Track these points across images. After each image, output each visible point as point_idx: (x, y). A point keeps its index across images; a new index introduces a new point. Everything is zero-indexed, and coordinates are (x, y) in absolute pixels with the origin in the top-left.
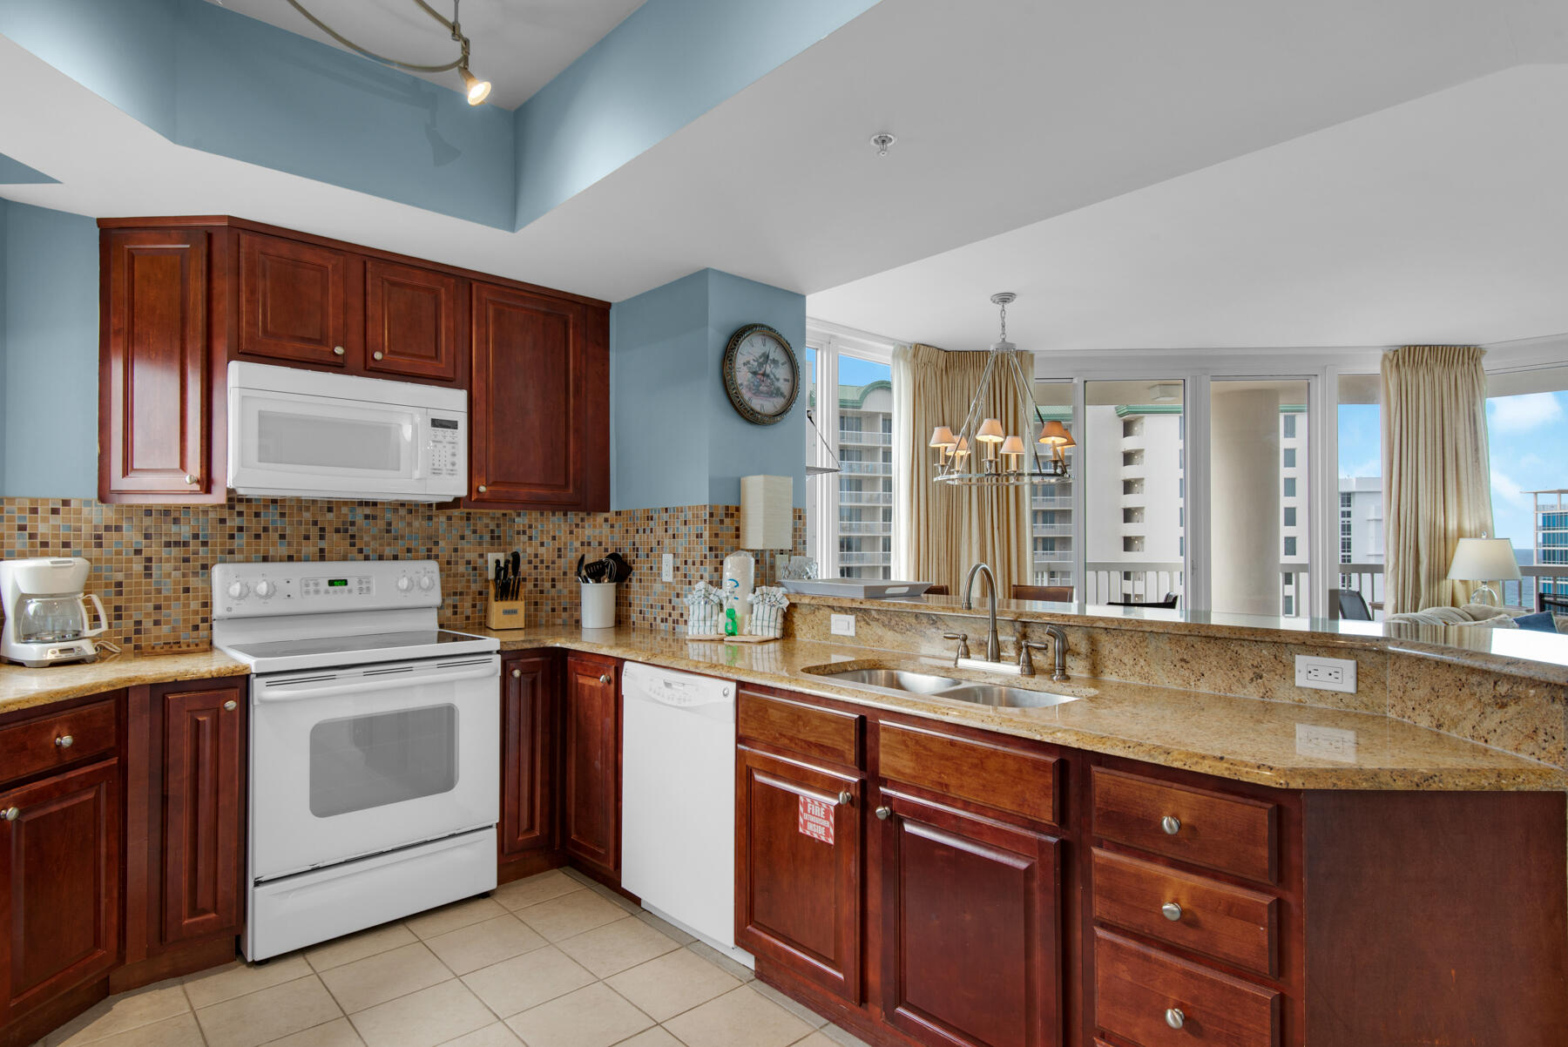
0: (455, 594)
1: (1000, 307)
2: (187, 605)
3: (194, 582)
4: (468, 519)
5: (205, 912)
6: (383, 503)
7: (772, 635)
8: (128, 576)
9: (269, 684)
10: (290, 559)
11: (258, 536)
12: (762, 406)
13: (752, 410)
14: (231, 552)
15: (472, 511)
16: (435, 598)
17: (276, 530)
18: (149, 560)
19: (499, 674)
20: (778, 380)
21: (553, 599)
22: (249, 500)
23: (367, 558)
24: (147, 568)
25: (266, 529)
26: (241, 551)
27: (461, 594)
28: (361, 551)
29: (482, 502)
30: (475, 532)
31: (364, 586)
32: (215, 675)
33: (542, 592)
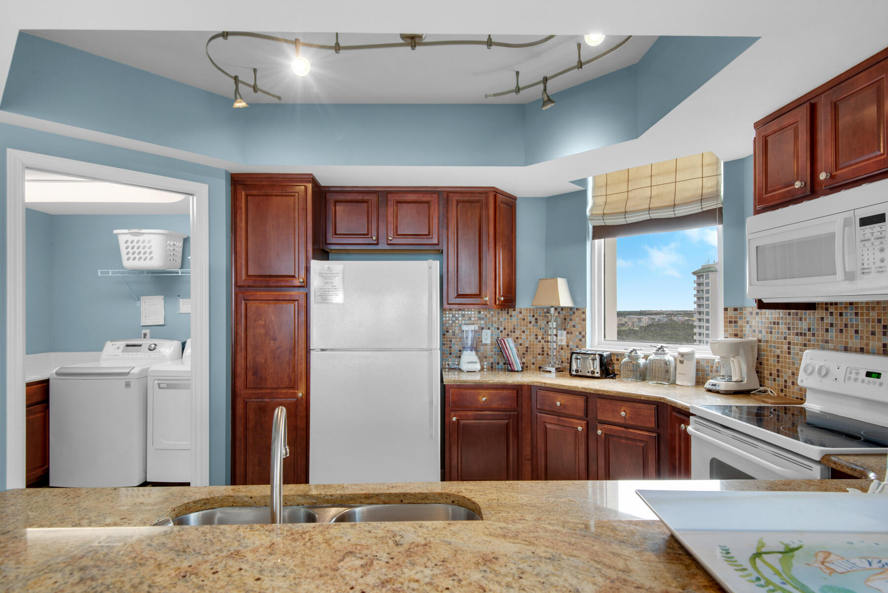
8: (782, 352)
10: (862, 350)
11: (841, 331)
14: (827, 342)
17: (852, 326)
22: (836, 304)
24: (789, 348)
25: (846, 326)
26: (832, 342)
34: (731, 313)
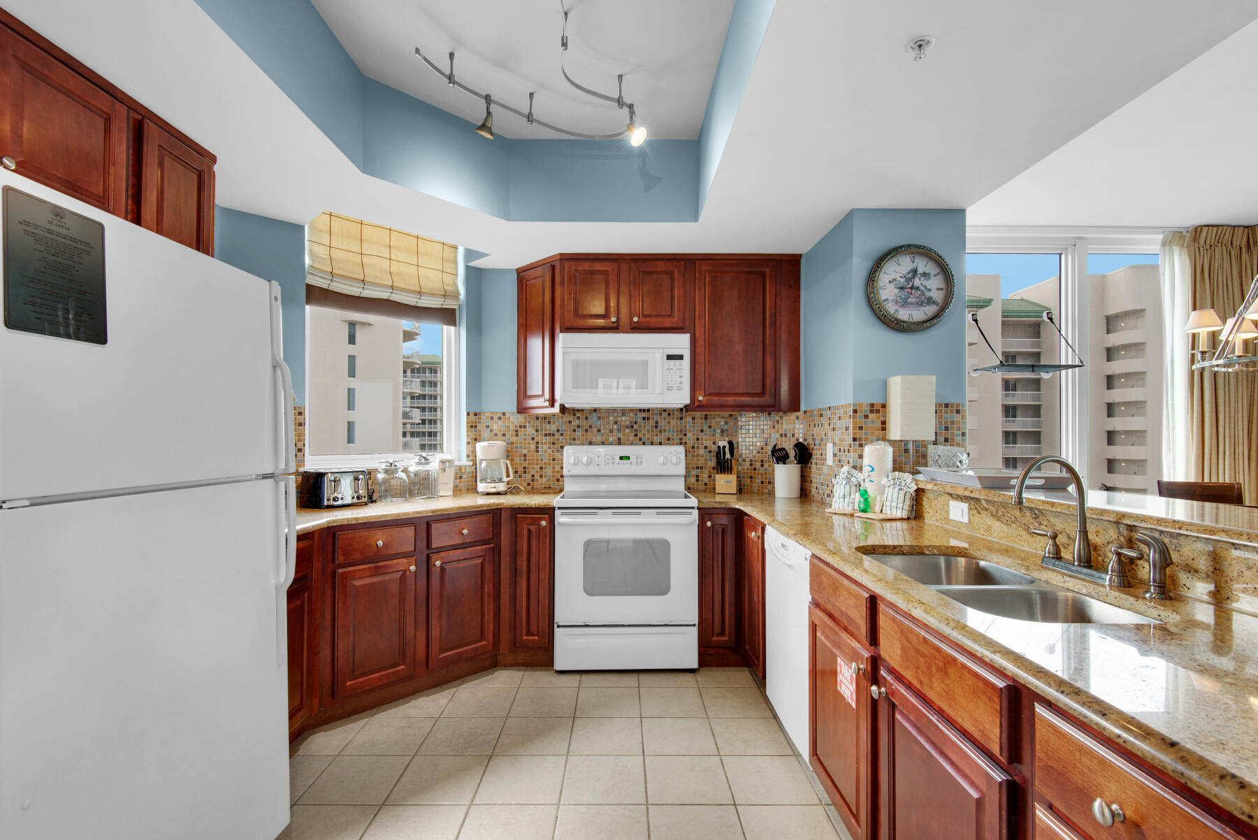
0: (697, 468)
2: (554, 468)
3: (557, 455)
4: (706, 419)
5: (533, 635)
6: (653, 410)
8: (529, 451)
9: (563, 514)
10: (603, 443)
11: (587, 431)
12: (911, 316)
14: (574, 439)
15: (708, 413)
16: (682, 471)
17: (596, 427)
18: (537, 443)
19: (697, 523)
20: (930, 290)
21: (762, 475)
22: (582, 410)
23: (644, 444)
24: (537, 447)
25: (591, 427)
26: (579, 439)
27: (701, 468)
28: (640, 439)
29: (701, 407)
30: (710, 427)
31: (639, 460)
32: (537, 506)
33: (755, 469)
34: (472, 417)
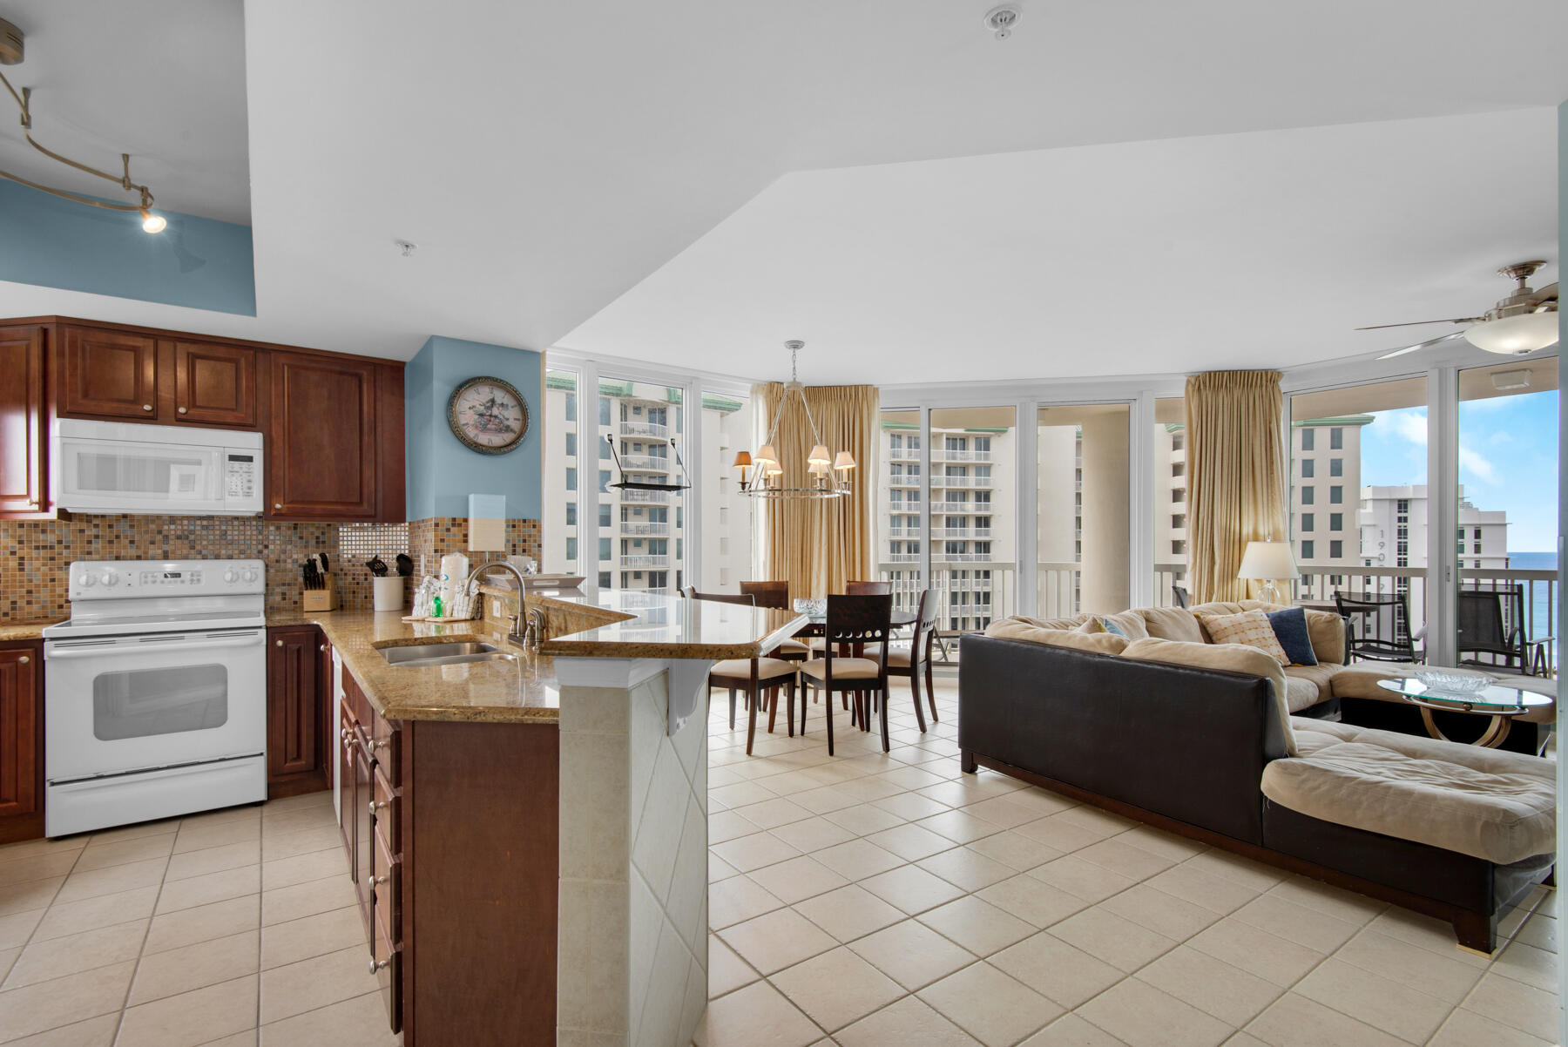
0: (284, 585)
1: (791, 351)
2: (53, 591)
3: (58, 574)
4: (295, 528)
5: (8, 801)
6: (217, 518)
7: (463, 618)
9: (57, 646)
10: (139, 558)
11: (111, 542)
12: (490, 440)
13: (475, 443)
14: (89, 553)
15: (299, 522)
16: (259, 586)
17: (126, 537)
18: (22, 558)
19: (265, 643)
20: (508, 419)
21: (366, 589)
22: (103, 516)
23: (205, 558)
24: (20, 564)
25: (118, 537)
26: (98, 553)
27: (289, 585)
28: (200, 553)
30: (301, 538)
31: (195, 578)
32: (12, 638)
33: (358, 583)
